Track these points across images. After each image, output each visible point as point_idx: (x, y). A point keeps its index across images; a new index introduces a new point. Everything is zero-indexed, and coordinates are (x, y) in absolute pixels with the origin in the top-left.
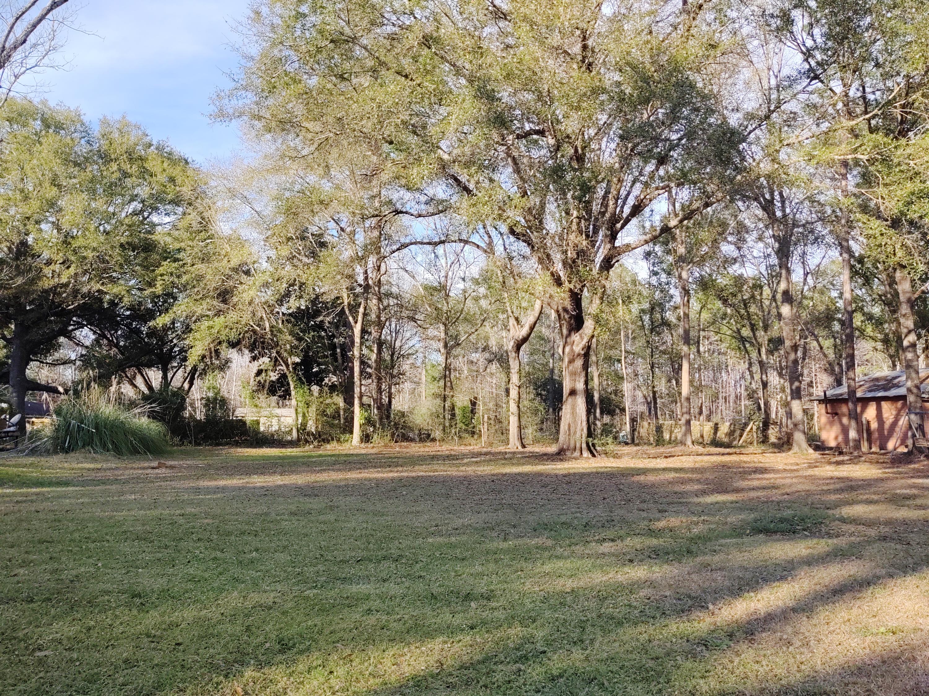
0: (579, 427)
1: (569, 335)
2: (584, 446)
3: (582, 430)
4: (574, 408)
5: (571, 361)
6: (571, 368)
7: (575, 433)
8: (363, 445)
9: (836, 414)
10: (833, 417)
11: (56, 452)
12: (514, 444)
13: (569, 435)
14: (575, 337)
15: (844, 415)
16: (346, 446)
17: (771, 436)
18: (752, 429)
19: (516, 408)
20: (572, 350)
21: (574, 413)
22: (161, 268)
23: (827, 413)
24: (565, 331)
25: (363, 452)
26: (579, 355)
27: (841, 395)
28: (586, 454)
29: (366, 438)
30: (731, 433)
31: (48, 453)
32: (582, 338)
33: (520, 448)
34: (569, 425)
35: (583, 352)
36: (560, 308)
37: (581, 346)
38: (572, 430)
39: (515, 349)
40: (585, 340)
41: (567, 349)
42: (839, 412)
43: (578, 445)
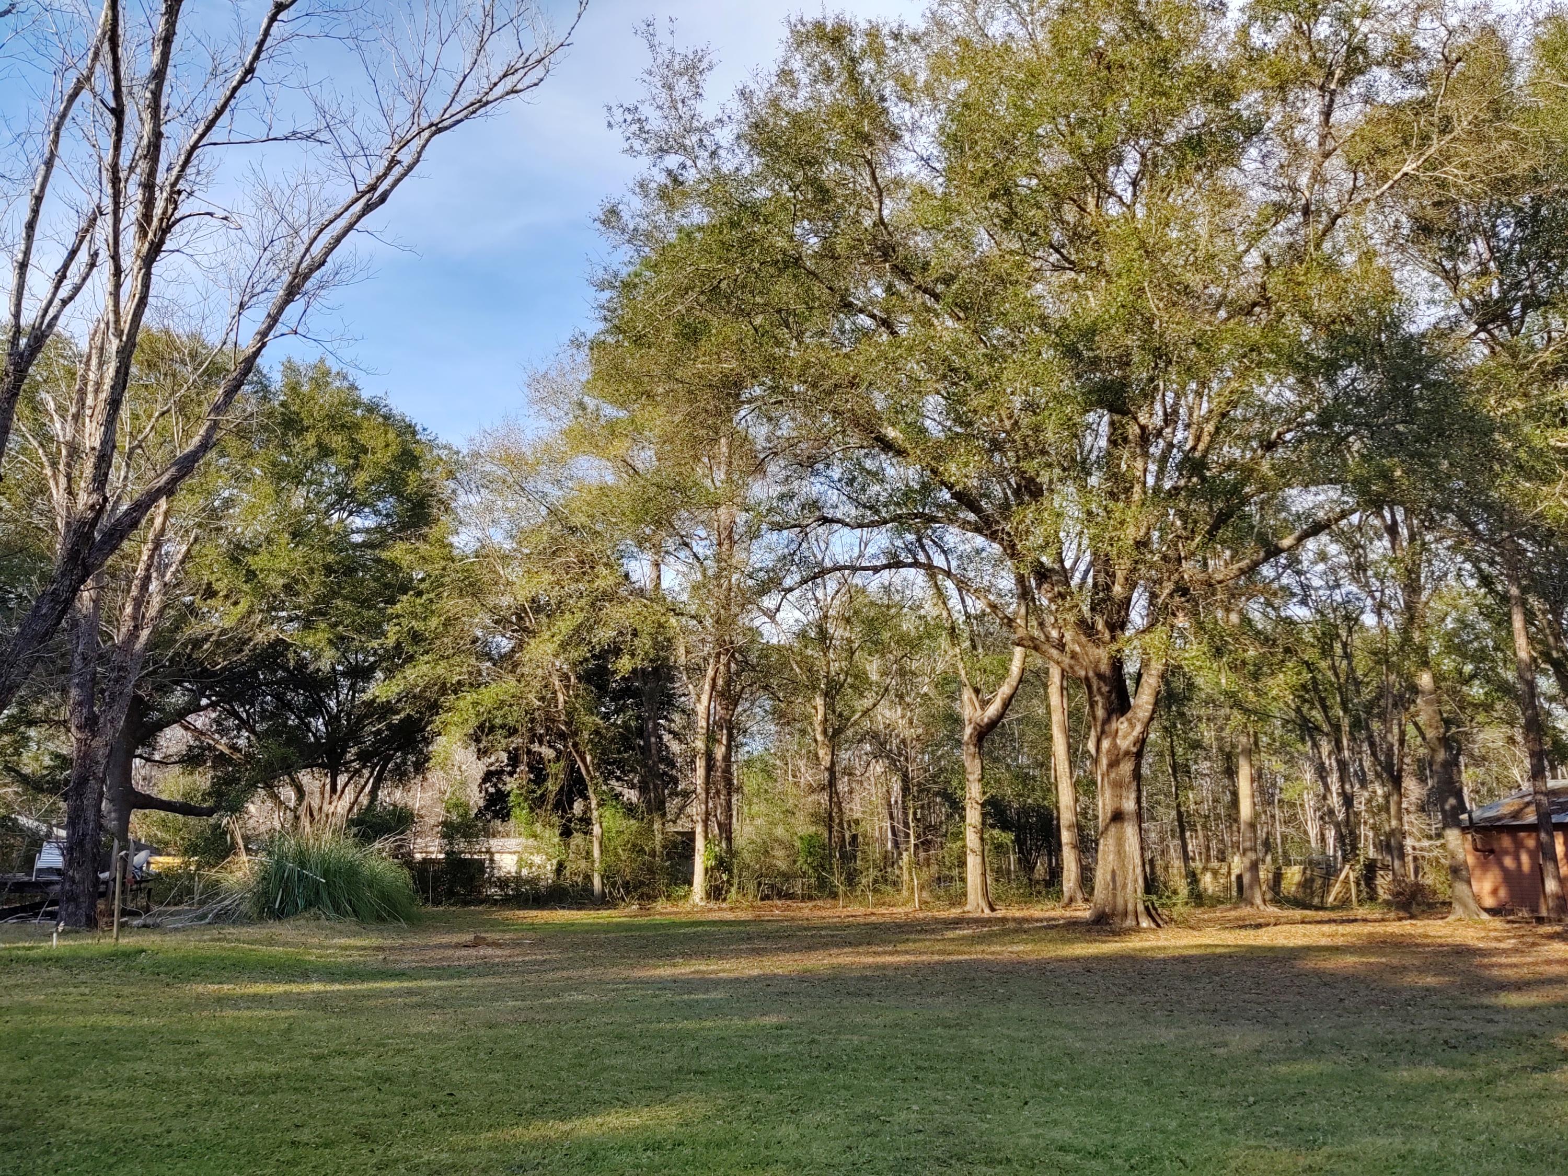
0: (1130, 876)
1: (1107, 721)
2: (1141, 908)
3: (1136, 881)
4: (1120, 841)
5: (1114, 764)
6: (1113, 775)
7: (1124, 886)
8: (712, 905)
9: (1492, 851)
10: (1486, 857)
11: (261, 918)
12: (975, 904)
13: (1114, 888)
14: (1121, 725)
15: (1506, 852)
16: (687, 906)
17: (1380, 891)
18: (1347, 877)
19: (978, 841)
20: (1114, 745)
21: (1120, 852)
22: (398, 606)
23: (1476, 849)
24: (1100, 713)
25: (715, 916)
26: (1127, 753)
27: (1499, 819)
28: (1145, 923)
29: (715, 893)
30: (1306, 884)
31: (245, 920)
32: (1132, 726)
33: (987, 911)
34: (1114, 873)
35: (1135, 750)
36: (1091, 674)
37: (1131, 739)
38: (1119, 880)
39: (974, 740)
40: (1139, 728)
41: (1106, 744)
42: (1496, 847)
43: (1130, 907)
